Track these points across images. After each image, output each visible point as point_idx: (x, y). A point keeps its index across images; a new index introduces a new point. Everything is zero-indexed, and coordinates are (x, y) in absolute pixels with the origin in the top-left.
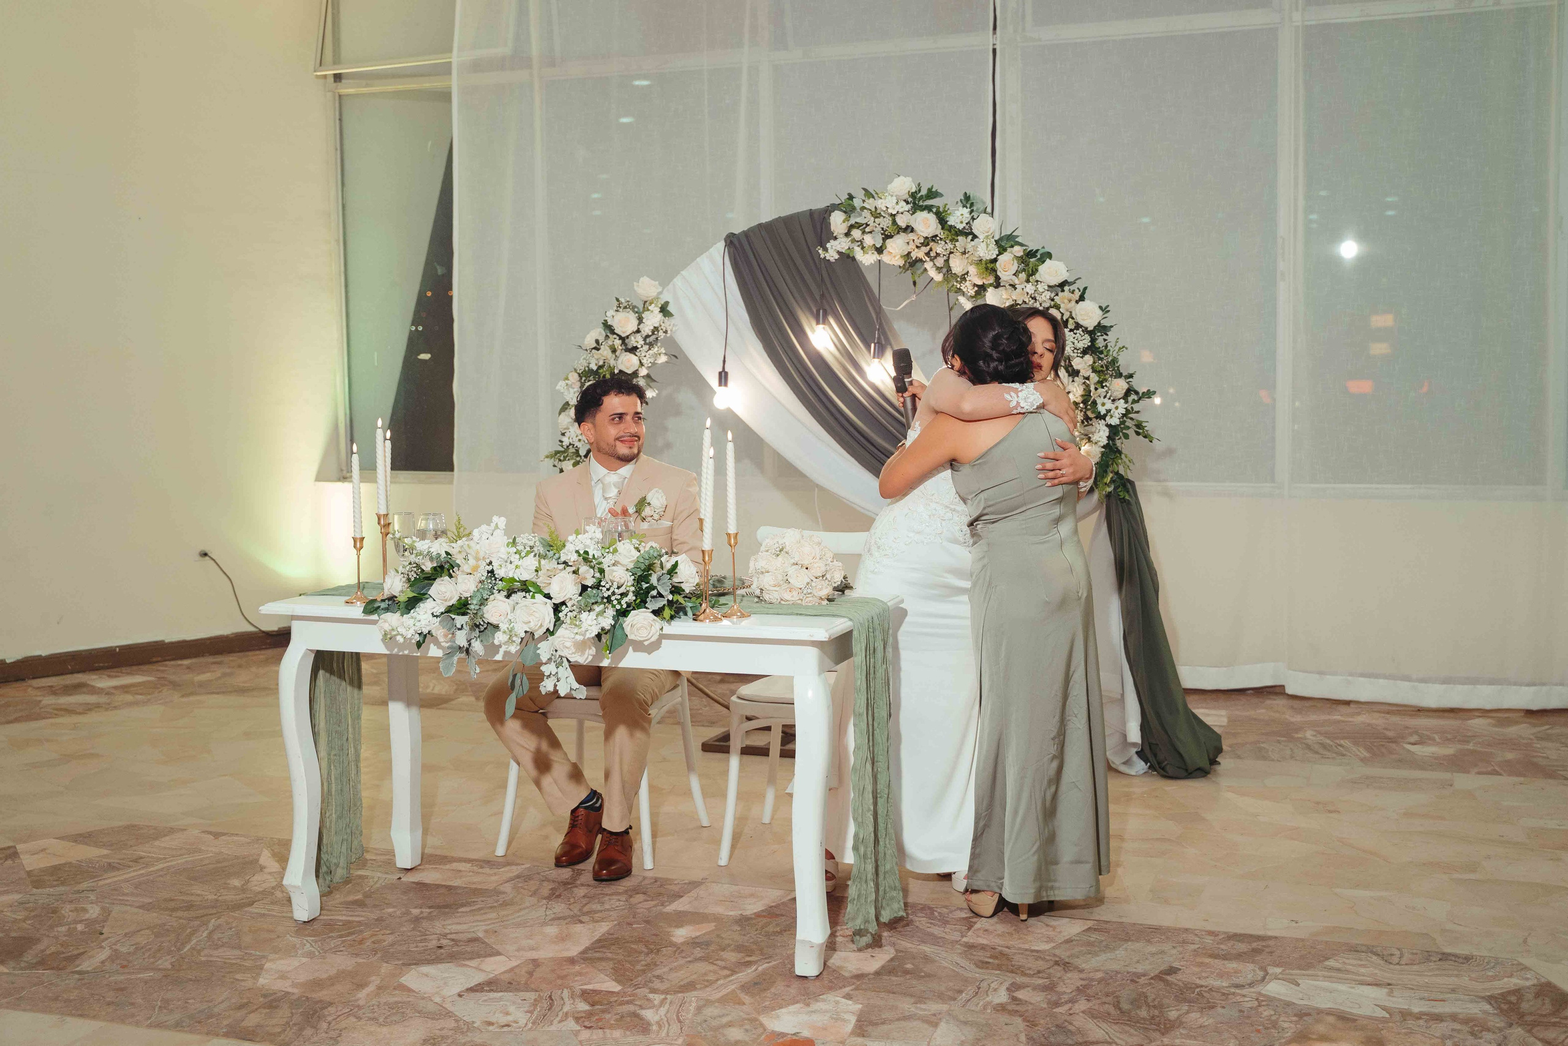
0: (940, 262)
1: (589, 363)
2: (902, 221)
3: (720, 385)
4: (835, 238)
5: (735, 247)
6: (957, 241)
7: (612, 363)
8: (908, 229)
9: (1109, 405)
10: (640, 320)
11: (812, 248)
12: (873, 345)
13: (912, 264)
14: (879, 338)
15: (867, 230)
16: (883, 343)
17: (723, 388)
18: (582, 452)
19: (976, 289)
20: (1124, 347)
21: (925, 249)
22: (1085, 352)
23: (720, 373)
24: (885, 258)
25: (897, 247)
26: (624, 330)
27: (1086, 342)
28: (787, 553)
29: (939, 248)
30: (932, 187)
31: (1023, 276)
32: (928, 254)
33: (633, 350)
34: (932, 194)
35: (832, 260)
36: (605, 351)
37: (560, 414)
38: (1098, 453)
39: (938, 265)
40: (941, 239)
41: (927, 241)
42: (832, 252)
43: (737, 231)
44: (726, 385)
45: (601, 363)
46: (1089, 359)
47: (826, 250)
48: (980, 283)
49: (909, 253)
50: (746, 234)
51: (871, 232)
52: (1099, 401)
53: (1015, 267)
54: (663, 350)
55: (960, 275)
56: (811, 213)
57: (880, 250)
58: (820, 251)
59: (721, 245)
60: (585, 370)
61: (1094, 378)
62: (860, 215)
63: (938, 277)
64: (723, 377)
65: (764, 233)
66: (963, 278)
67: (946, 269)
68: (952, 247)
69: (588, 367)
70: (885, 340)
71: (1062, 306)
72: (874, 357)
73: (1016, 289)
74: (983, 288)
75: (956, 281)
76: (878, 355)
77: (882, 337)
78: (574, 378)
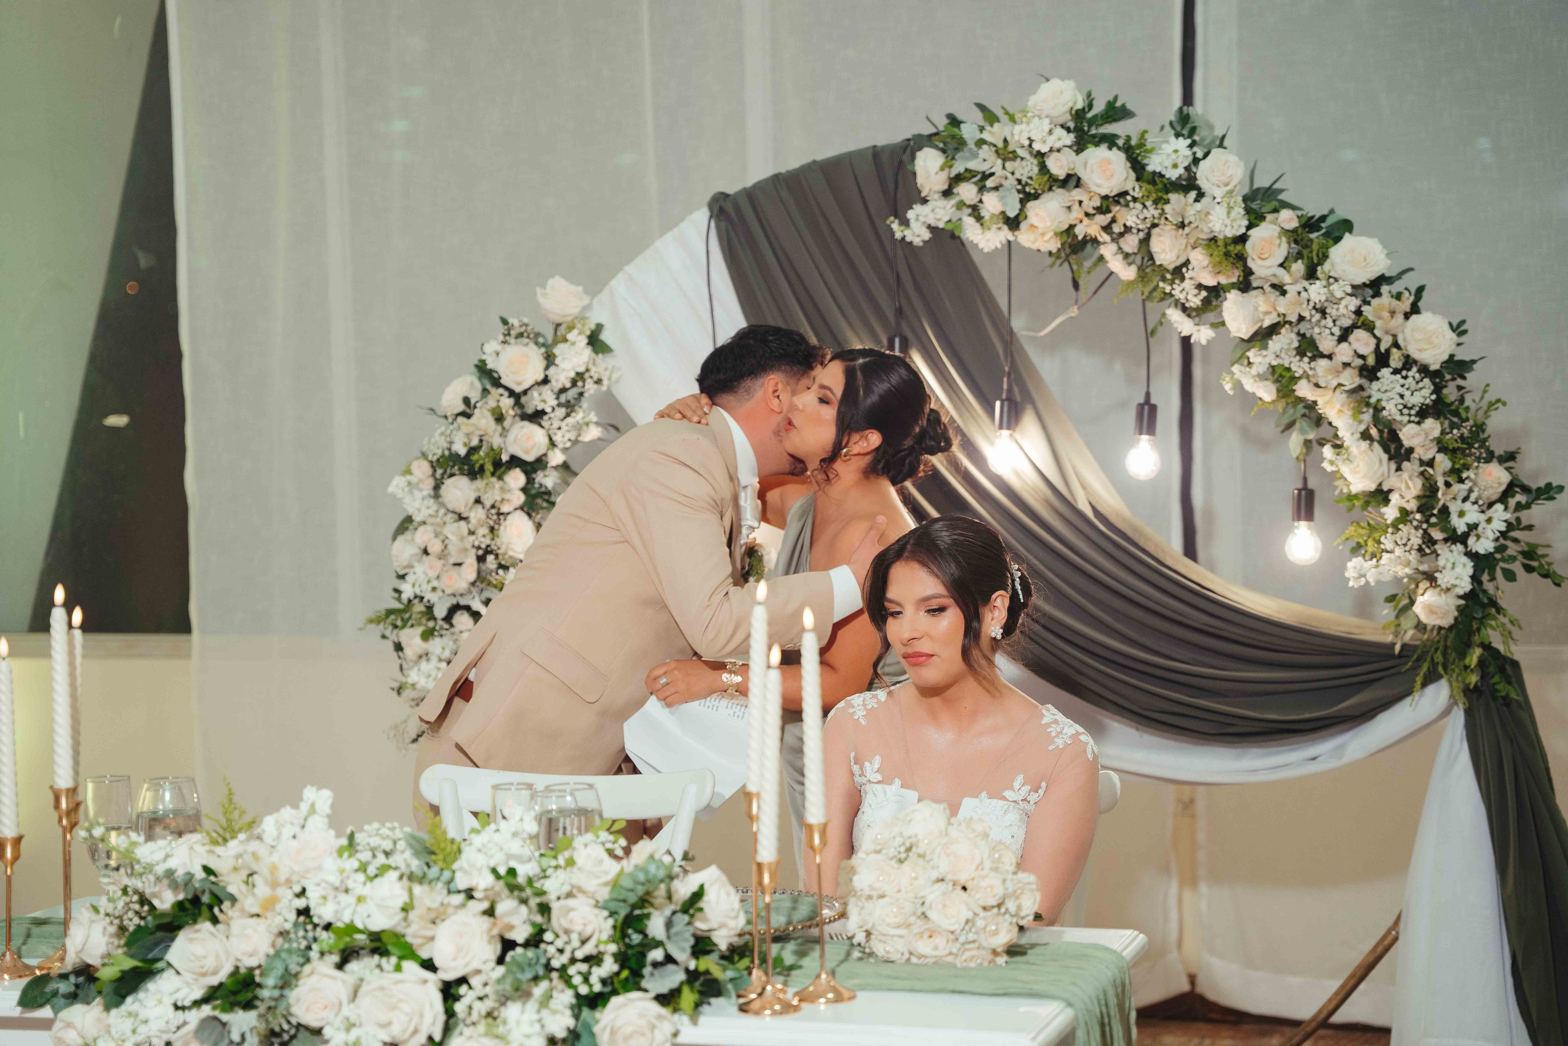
0: (1131, 243)
1: (451, 443)
2: (1058, 166)
4: (924, 201)
5: (729, 219)
6: (1167, 202)
7: (497, 441)
8: (1071, 181)
9: (1473, 515)
10: (550, 360)
11: (877, 221)
12: (998, 404)
13: (1075, 244)
14: (1010, 390)
15: (990, 183)
16: (1018, 398)
18: (440, 612)
19: (1204, 294)
20: (1498, 401)
21: (1104, 219)
22: (1423, 413)
24: (1025, 238)
25: (1047, 218)
26: (519, 378)
27: (1424, 394)
28: (922, 856)
29: (1130, 217)
30: (1116, 98)
31: (1299, 267)
32: (1107, 228)
33: (537, 417)
34: (1116, 112)
35: (917, 242)
36: (483, 420)
37: (394, 538)
38: (1453, 608)
39: (1127, 249)
40: (1135, 200)
41: (1108, 203)
42: (917, 227)
43: (732, 189)
45: (475, 442)
46: (1432, 427)
47: (905, 223)
48: (1211, 282)
49: (1072, 227)
50: (750, 194)
51: (996, 188)
52: (1454, 508)
53: (1282, 250)
54: (593, 417)
55: (1171, 267)
56: (876, 152)
57: (1013, 223)
58: (895, 226)
59: (701, 216)
60: (443, 456)
61: (1443, 462)
62: (975, 156)
63: (1127, 273)
65: (784, 193)
66: (1178, 272)
67: (1145, 254)
68: (1156, 213)
69: (450, 449)
70: (1021, 392)
71: (1378, 324)
72: (1001, 427)
73: (1284, 293)
74: (1215, 293)
75: (1164, 279)
76: (1012, 418)
77: (1016, 390)
78: (422, 470)
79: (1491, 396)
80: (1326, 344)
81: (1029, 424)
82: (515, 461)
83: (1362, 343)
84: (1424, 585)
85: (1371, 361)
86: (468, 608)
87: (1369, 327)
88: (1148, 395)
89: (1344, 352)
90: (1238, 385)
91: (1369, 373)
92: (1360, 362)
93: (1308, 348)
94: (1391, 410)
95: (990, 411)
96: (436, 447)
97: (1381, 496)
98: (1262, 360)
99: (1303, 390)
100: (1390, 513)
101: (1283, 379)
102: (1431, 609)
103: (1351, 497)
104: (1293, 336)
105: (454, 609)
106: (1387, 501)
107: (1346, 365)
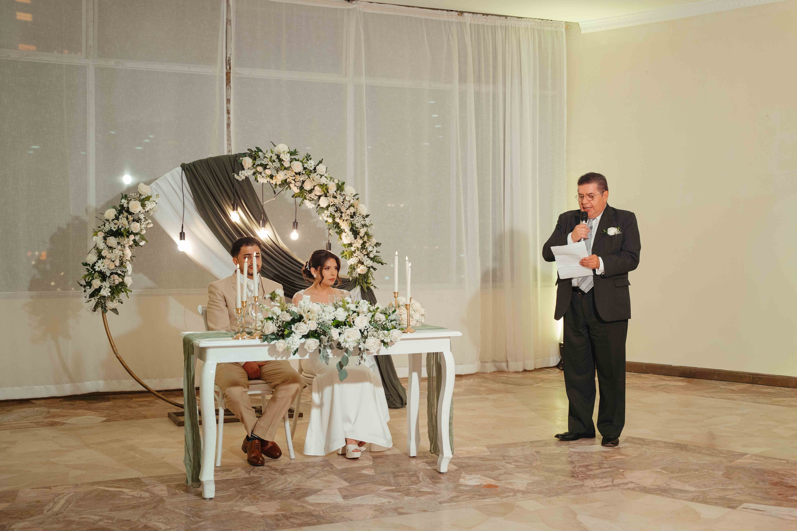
0: (299, 184)
1: (111, 227)
2: (286, 165)
3: (181, 239)
4: (244, 169)
5: (188, 170)
6: (310, 175)
7: (127, 227)
8: (289, 168)
9: (372, 249)
10: (143, 206)
11: (230, 175)
12: (261, 221)
13: (285, 183)
15: (267, 167)
16: (265, 219)
17: (182, 241)
19: (316, 197)
21: (294, 178)
22: (363, 226)
23: (181, 234)
24: (273, 182)
25: (280, 177)
26: (135, 210)
29: (302, 178)
30: (295, 149)
31: (338, 192)
32: (294, 180)
33: (138, 220)
34: (297, 153)
35: (241, 180)
36: (124, 221)
38: (366, 270)
39: (297, 185)
40: (302, 174)
41: (296, 174)
42: (241, 176)
43: (187, 163)
44: (184, 239)
45: (120, 227)
47: (238, 175)
48: (319, 194)
49: (286, 179)
50: (194, 164)
51: (269, 169)
53: (335, 189)
54: (150, 221)
55: (308, 190)
56: (228, 156)
57: (271, 177)
58: (236, 175)
59: (179, 169)
60: (108, 231)
62: (263, 160)
63: (296, 190)
64: (182, 236)
65: (202, 164)
66: (311, 191)
67: (301, 188)
68: (306, 178)
71: (355, 206)
72: (261, 228)
73: (336, 198)
74: (319, 197)
75: (306, 193)
76: (264, 226)
77: (264, 218)
78: (101, 235)
79: (370, 223)
80: (343, 210)
81: (268, 225)
82: (132, 233)
83: (352, 210)
84: (359, 265)
85: (352, 214)
86: (117, 273)
87: (354, 207)
88: (296, 220)
89: (348, 212)
90: (323, 219)
91: (352, 217)
92: (350, 214)
93: (338, 210)
94: (358, 225)
95: (259, 224)
96: (107, 228)
97: (350, 245)
98: (327, 213)
99: (337, 220)
100: (353, 249)
101: (333, 217)
102: (362, 270)
103: (345, 245)
104: (335, 207)
105: (112, 274)
106: (352, 246)
107: (348, 215)
